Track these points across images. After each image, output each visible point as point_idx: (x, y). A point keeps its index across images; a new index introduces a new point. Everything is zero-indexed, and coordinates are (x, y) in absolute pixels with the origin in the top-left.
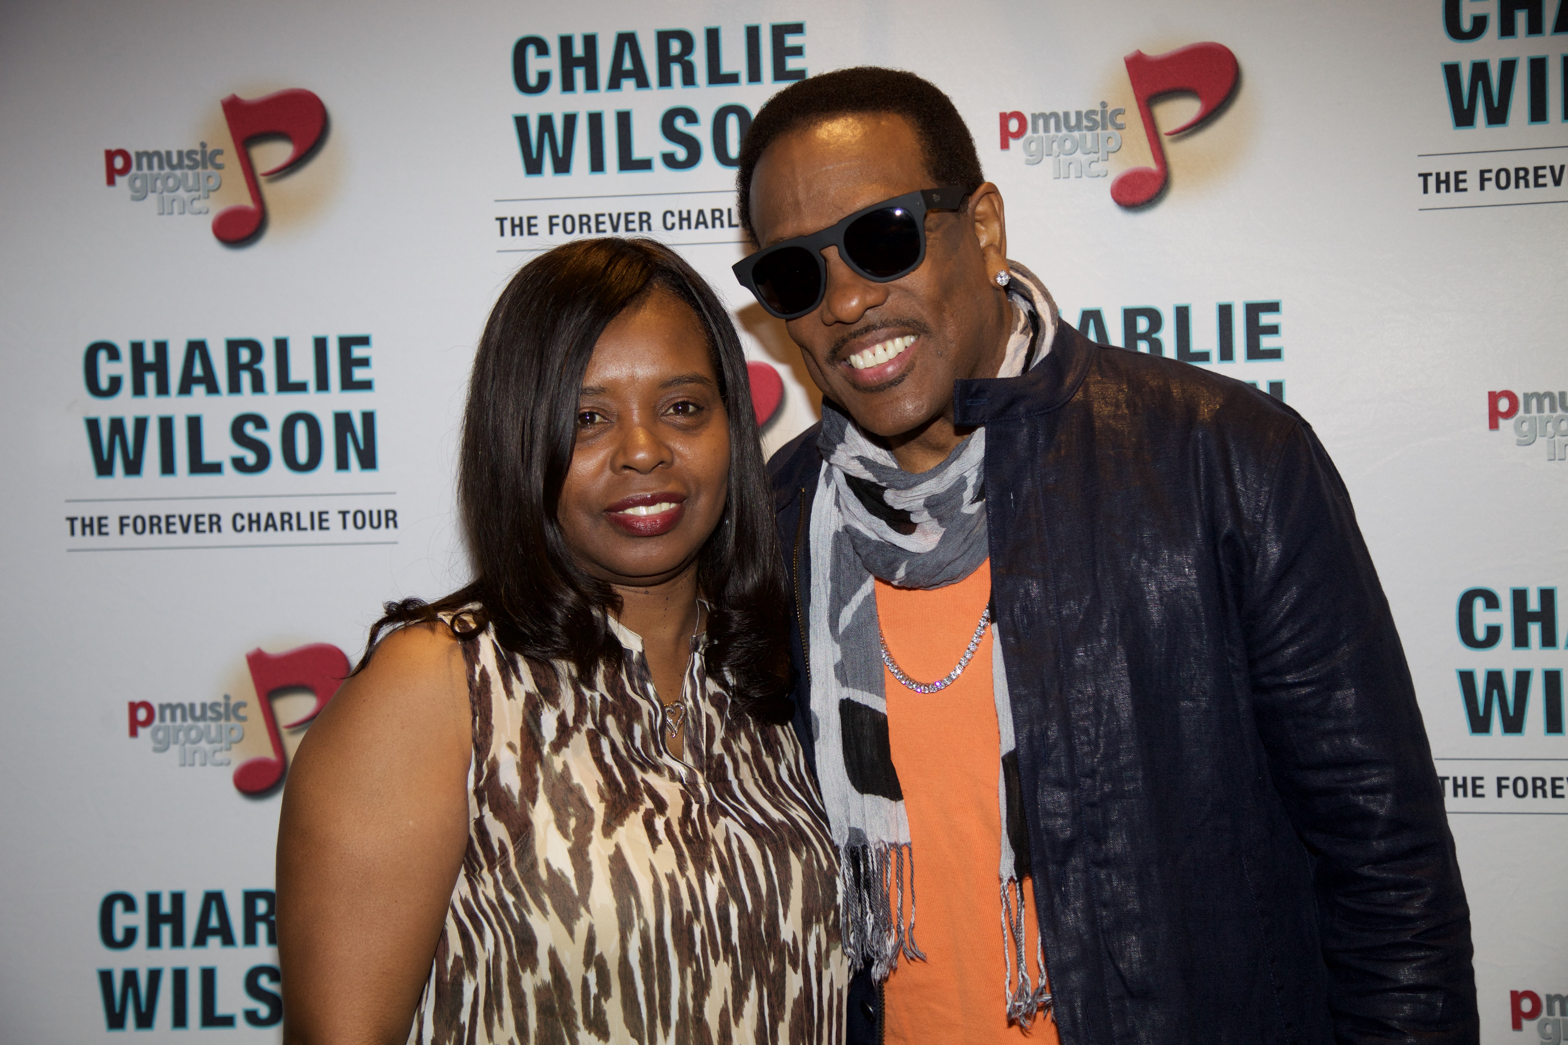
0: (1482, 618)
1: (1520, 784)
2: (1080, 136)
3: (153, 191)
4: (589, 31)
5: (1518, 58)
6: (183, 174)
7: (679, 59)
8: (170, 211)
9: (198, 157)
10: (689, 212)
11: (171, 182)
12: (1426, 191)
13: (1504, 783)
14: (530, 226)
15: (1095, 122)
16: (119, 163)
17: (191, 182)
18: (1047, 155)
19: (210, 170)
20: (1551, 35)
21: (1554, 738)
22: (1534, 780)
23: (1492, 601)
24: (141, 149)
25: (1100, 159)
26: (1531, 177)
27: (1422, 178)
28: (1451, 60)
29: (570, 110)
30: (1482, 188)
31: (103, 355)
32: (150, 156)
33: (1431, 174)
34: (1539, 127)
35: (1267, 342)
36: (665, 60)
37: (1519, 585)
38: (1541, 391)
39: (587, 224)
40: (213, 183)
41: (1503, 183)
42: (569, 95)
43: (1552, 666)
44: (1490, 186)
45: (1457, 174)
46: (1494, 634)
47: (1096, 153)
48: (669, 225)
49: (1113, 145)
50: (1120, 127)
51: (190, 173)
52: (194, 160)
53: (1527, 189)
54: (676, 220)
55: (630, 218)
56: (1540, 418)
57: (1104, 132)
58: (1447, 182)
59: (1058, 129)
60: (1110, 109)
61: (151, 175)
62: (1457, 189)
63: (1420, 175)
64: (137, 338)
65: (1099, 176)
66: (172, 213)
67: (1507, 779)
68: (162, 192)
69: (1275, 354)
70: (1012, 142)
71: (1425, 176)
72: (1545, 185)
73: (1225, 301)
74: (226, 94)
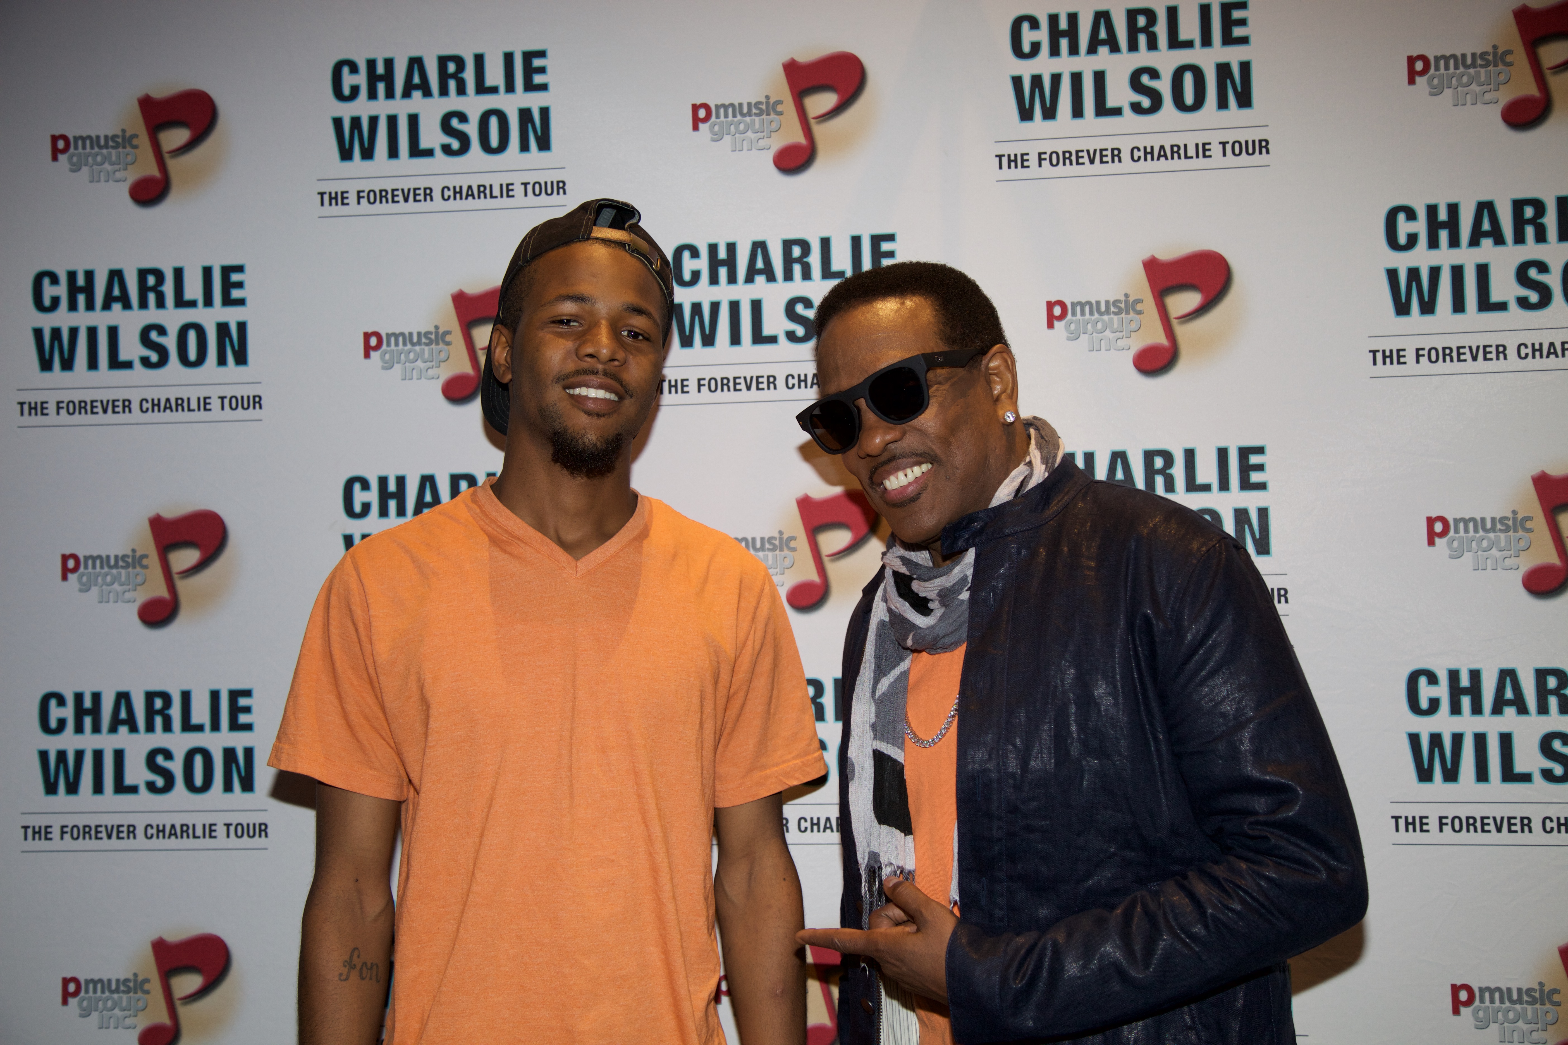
0: (1426, 692)
1: (1457, 821)
2: (1109, 319)
3: (397, 363)
4: (731, 240)
5: (1442, 265)
6: (420, 349)
7: (799, 260)
8: (411, 377)
9: (433, 337)
10: (806, 376)
11: (412, 356)
12: (1375, 363)
13: (1444, 821)
14: (683, 386)
15: (1120, 308)
16: (373, 341)
17: (426, 355)
18: (1083, 333)
19: (442, 346)
20: (1467, 248)
21: (1482, 786)
22: (1468, 818)
23: (1433, 679)
24: (390, 331)
25: (1124, 336)
26: (1454, 354)
27: (1371, 354)
28: (1391, 266)
29: (715, 299)
30: (1418, 362)
31: (357, 487)
32: (396, 336)
33: (1378, 351)
34: (1459, 316)
35: (1255, 477)
36: (788, 261)
37: (1453, 666)
38: (1467, 517)
39: (727, 384)
40: (443, 356)
41: (1433, 358)
42: (714, 288)
43: (1480, 730)
44: (1424, 360)
45: (1398, 351)
46: (1434, 704)
47: (1121, 332)
48: (790, 385)
49: (1134, 326)
50: (1140, 313)
51: (426, 348)
52: (430, 339)
53: (1452, 363)
54: (796, 381)
55: (760, 380)
56: (1467, 537)
57: (1127, 316)
58: (1391, 357)
59: (1091, 313)
60: (1131, 299)
61: (397, 350)
62: (1399, 363)
63: (1370, 351)
64: (383, 473)
65: (1123, 349)
66: (412, 379)
67: (1446, 818)
68: (405, 363)
69: (1262, 486)
70: (1056, 324)
71: (1374, 352)
72: (1465, 360)
73: (1222, 445)
74: (455, 290)
